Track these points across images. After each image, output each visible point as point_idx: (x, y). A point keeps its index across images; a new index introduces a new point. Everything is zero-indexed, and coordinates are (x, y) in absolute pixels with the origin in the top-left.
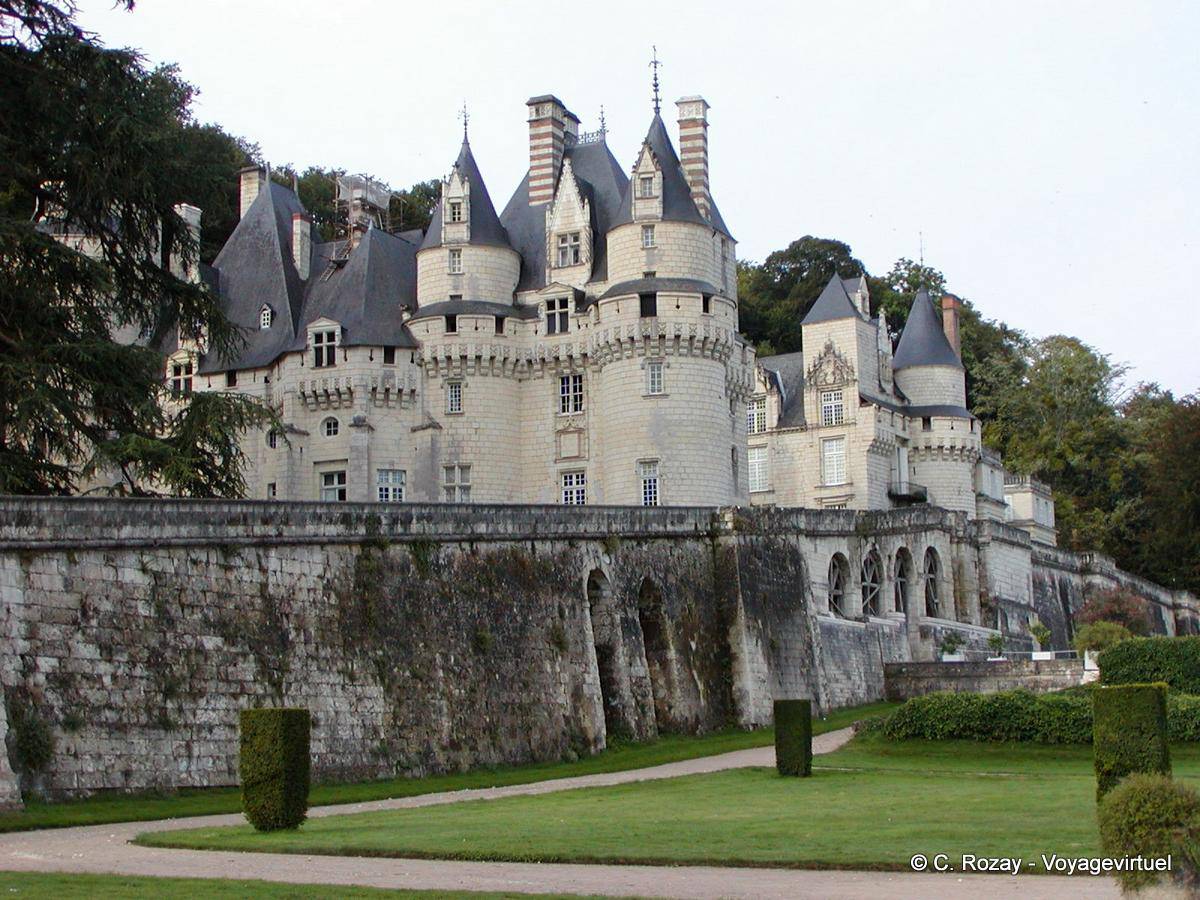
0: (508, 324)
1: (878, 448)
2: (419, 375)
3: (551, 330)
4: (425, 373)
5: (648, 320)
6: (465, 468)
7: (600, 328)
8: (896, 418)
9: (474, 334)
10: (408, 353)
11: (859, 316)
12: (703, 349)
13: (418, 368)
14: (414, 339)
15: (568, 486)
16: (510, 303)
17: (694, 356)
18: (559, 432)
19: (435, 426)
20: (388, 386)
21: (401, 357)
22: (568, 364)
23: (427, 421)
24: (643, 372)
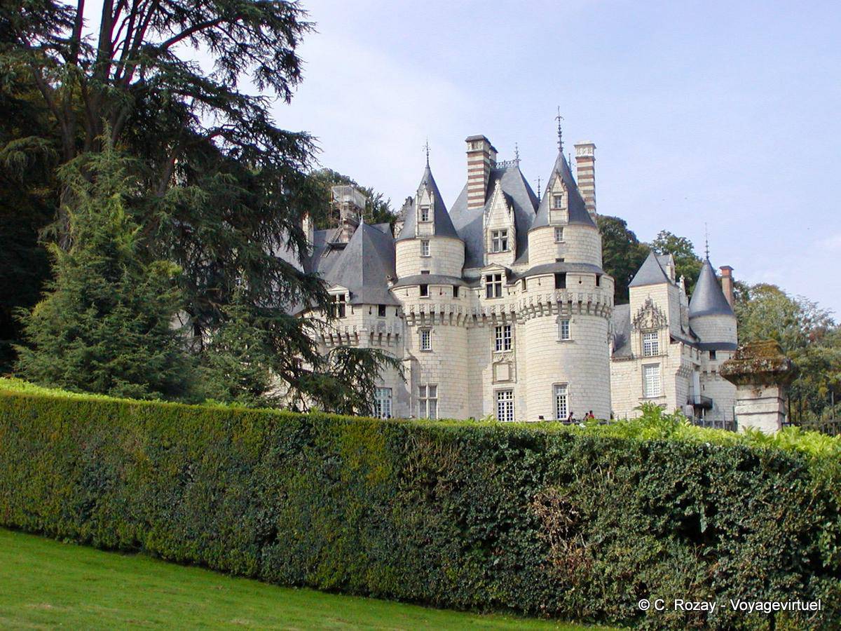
0: (462, 290)
1: (682, 373)
2: (401, 324)
3: (489, 295)
4: (405, 323)
5: (560, 290)
6: (433, 388)
7: (526, 295)
8: (693, 352)
9: (439, 297)
10: (394, 309)
11: (669, 281)
12: (596, 311)
13: (400, 320)
14: (397, 300)
15: (501, 400)
16: (460, 277)
17: (591, 315)
18: (495, 364)
19: (413, 359)
20: (381, 332)
21: (390, 312)
22: (501, 318)
23: (406, 356)
24: (557, 325)
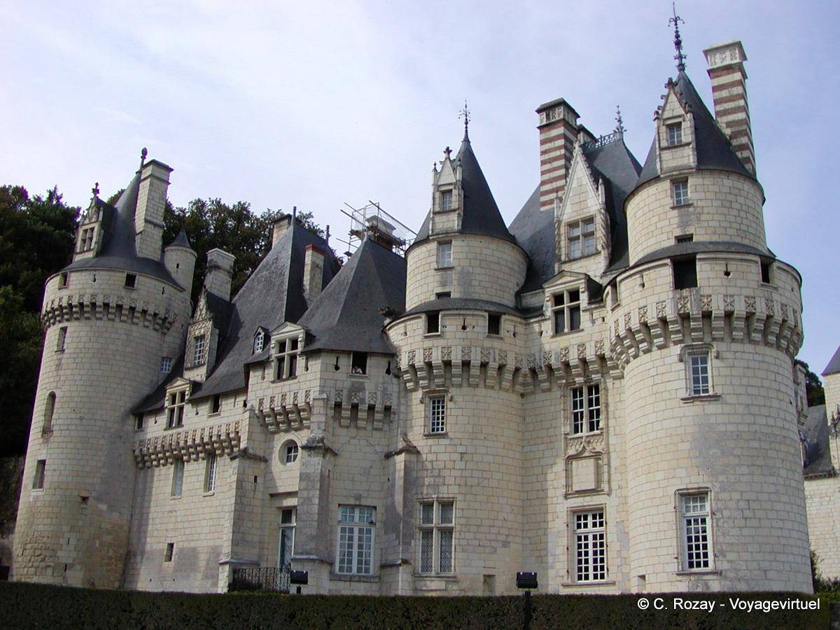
0: (507, 324)
2: (396, 388)
3: (558, 330)
4: (402, 385)
5: (685, 292)
6: (447, 505)
7: (620, 312)
9: (461, 334)
10: (383, 362)
13: (395, 381)
14: (391, 345)
15: (583, 530)
16: (510, 303)
17: (751, 341)
18: (570, 458)
19: (411, 450)
20: (355, 401)
21: (375, 367)
22: (579, 370)
23: (401, 445)
24: (682, 365)
